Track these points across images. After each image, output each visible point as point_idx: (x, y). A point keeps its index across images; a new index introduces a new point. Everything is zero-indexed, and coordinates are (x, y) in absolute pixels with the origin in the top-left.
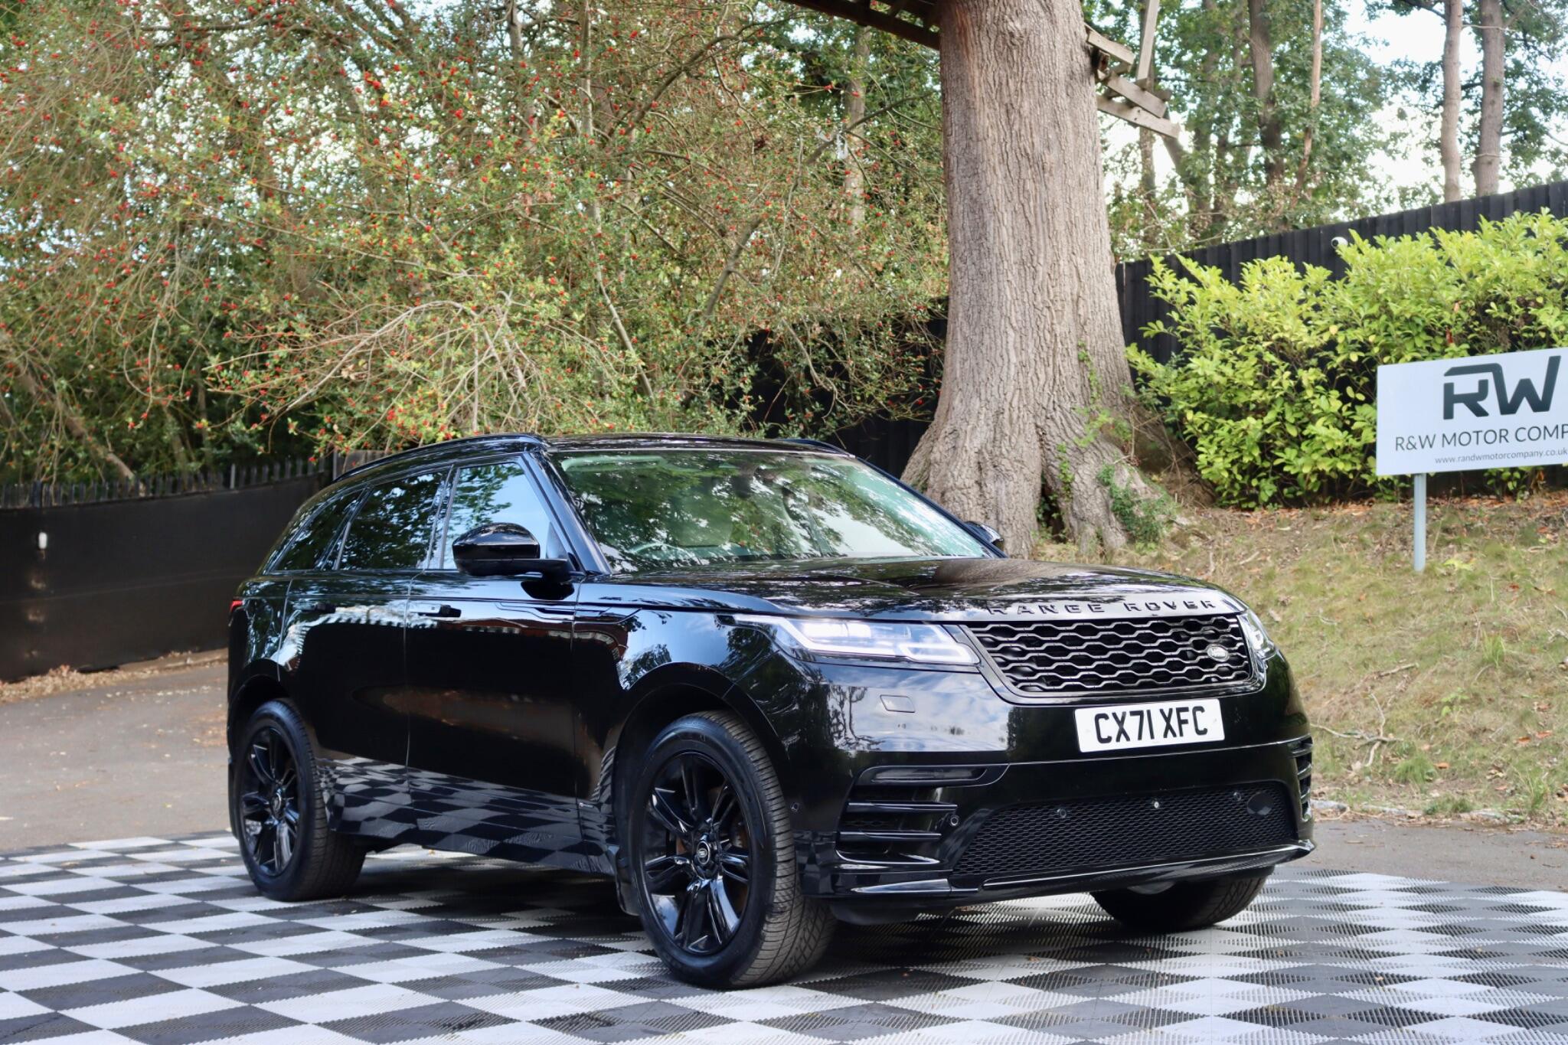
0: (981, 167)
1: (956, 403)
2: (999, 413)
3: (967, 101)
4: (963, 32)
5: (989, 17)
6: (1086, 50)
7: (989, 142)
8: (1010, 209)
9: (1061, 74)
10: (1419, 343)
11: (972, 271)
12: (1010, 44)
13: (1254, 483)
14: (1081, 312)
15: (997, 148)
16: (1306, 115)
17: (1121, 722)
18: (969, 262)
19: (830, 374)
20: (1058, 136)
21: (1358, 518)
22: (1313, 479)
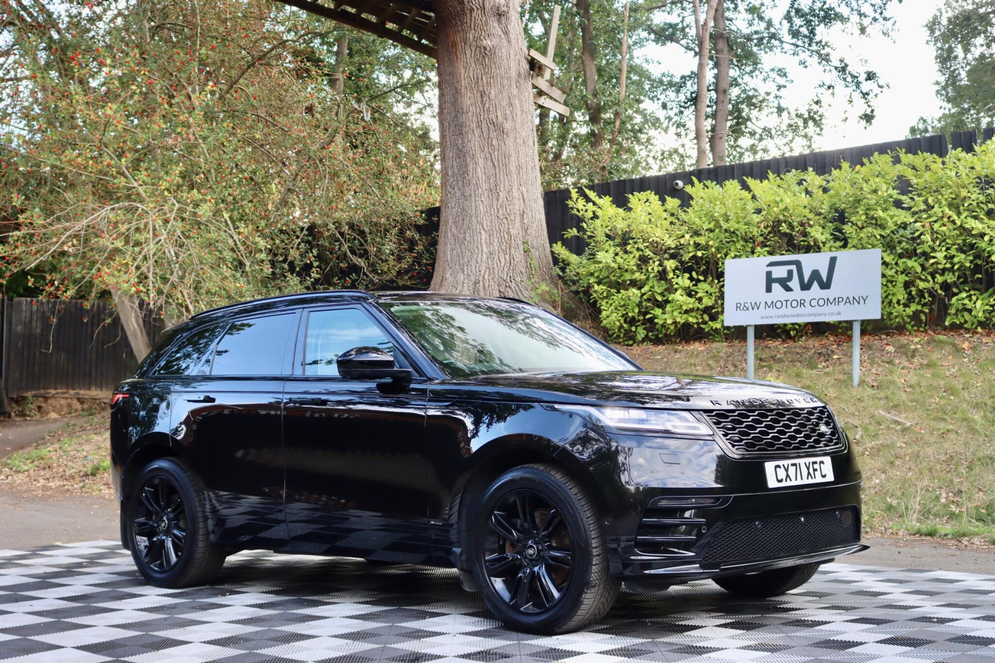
0: (464, 130)
1: (448, 276)
2: (476, 283)
3: (456, 88)
4: (454, 45)
5: (471, 37)
6: (527, 59)
7: (470, 114)
8: (483, 156)
9: (514, 74)
10: (739, 246)
11: (458, 194)
12: (485, 54)
13: (633, 329)
14: (525, 221)
15: (475, 118)
16: (617, 104)
17: (787, 470)
18: (456, 188)
19: (361, 256)
20: (512, 112)
21: (702, 351)
22: (672, 327)
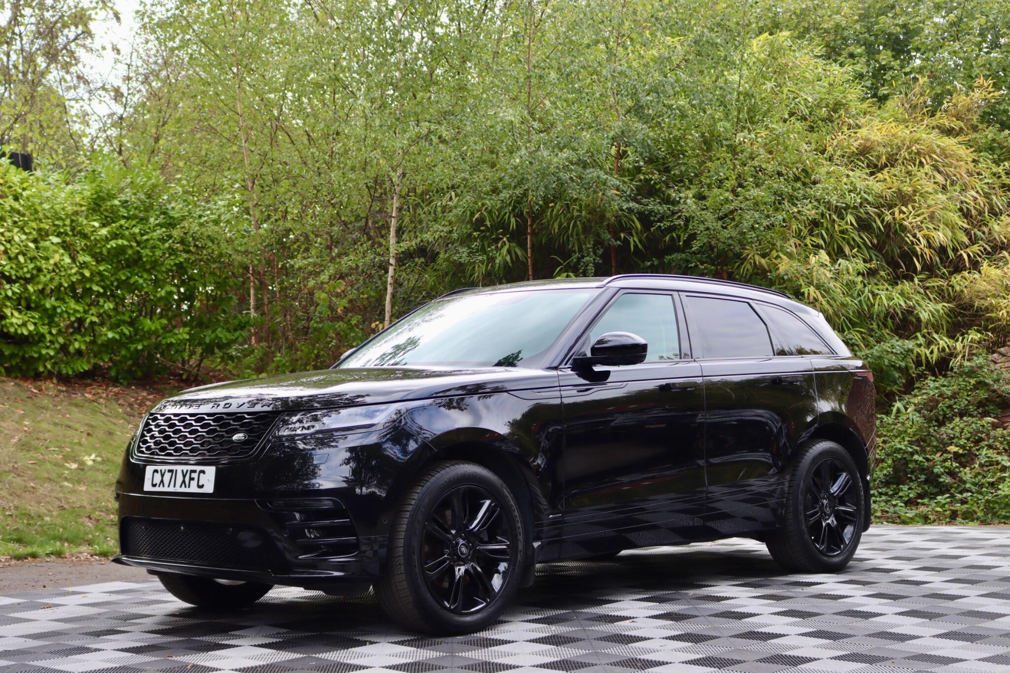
17: (163, 476)
